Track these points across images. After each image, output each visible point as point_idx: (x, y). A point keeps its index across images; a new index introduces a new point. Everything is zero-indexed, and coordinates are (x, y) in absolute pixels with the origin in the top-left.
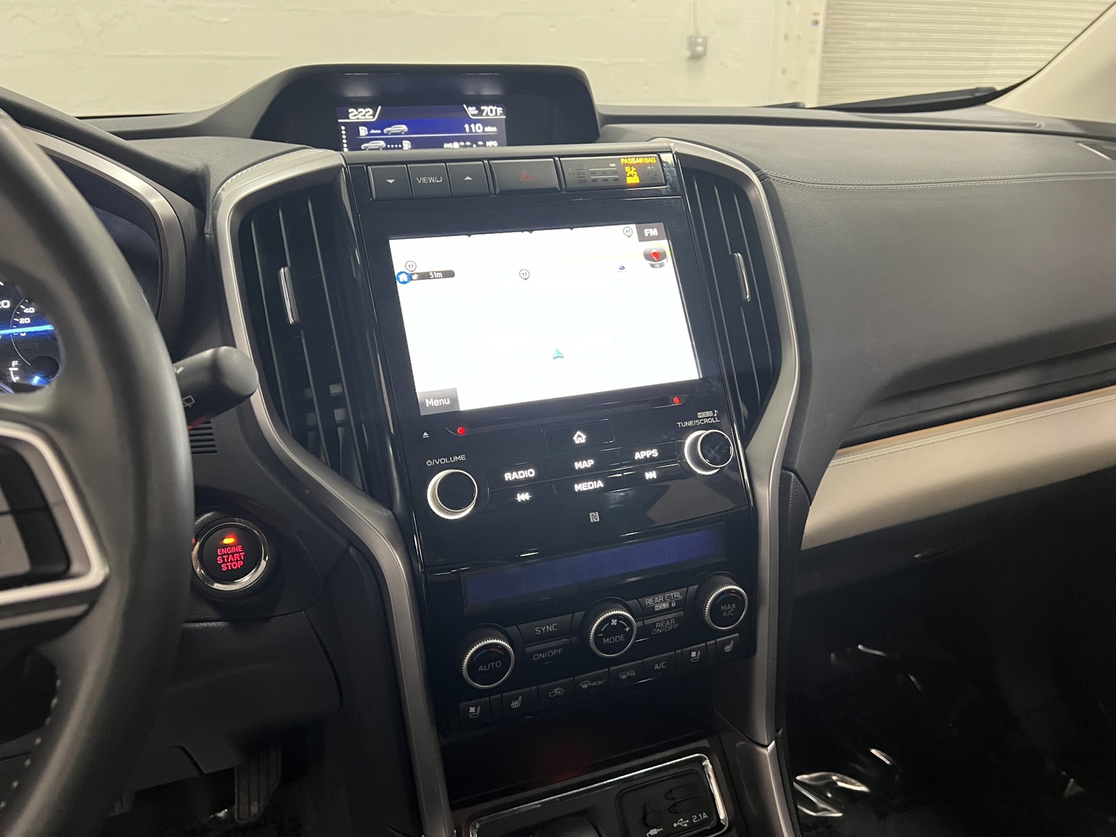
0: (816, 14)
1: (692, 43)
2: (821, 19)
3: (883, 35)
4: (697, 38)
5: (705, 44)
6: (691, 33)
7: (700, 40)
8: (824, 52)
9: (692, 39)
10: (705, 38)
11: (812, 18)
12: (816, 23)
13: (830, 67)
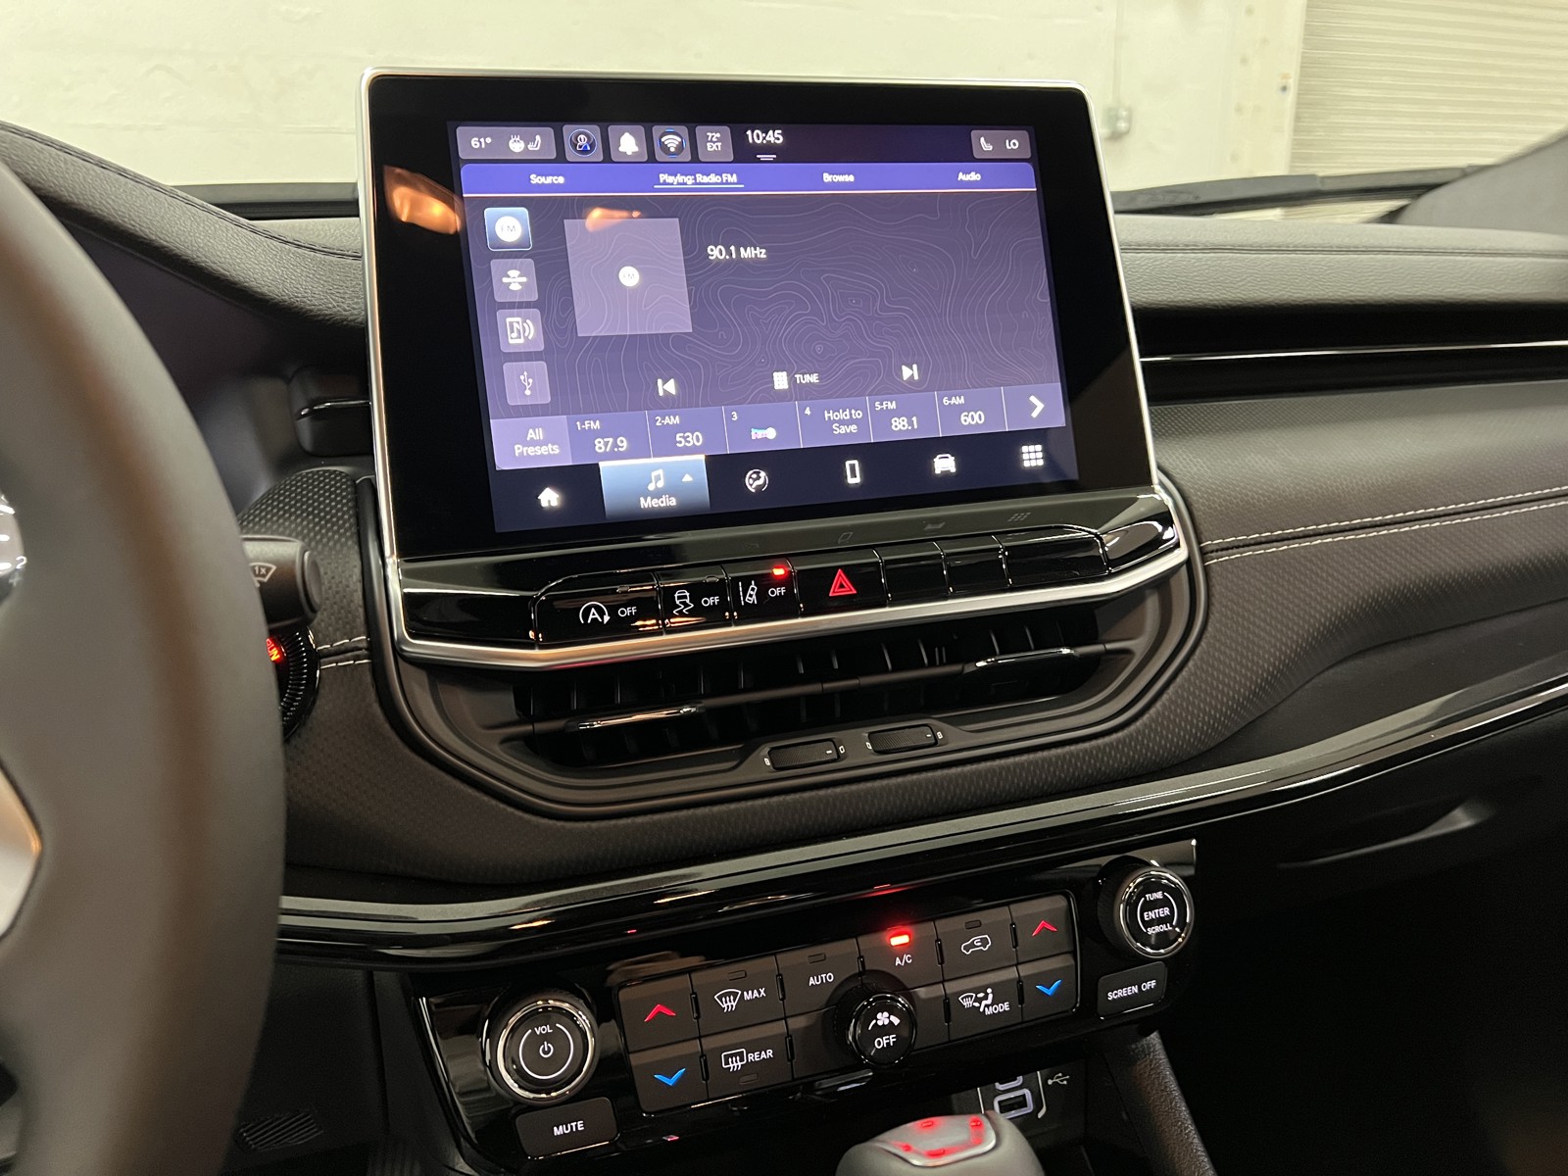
0: (1285, 76)
2: (1291, 81)
5: (1128, 119)
10: (1130, 110)
11: (1281, 81)
12: (1284, 89)
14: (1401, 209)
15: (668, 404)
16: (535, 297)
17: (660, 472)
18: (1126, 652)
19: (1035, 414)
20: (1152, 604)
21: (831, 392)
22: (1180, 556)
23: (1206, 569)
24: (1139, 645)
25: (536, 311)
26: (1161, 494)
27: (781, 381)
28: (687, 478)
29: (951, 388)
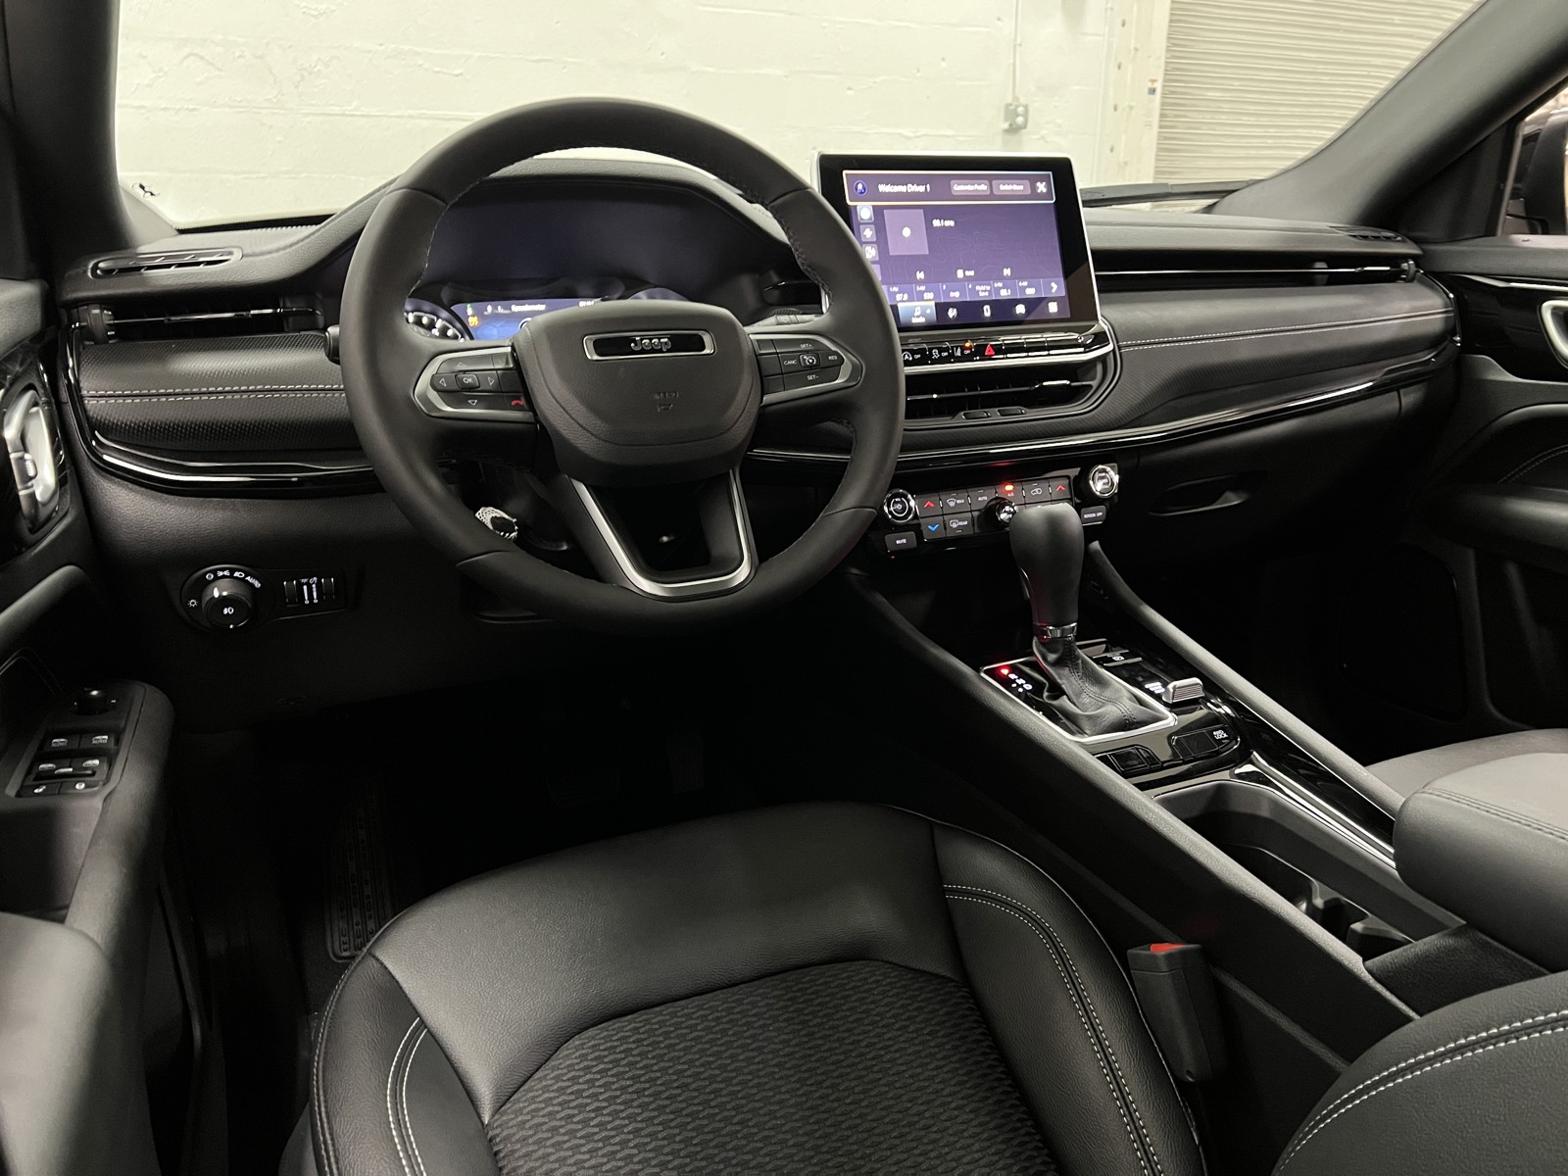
0: (1153, 81)
1: (1010, 113)
2: (1158, 86)
3: (1226, 107)
4: (1017, 106)
5: (1026, 115)
6: (1009, 100)
7: (1021, 110)
8: (1161, 127)
9: (1012, 107)
10: (1026, 107)
11: (1150, 85)
12: (1153, 91)
13: (1166, 146)
14: (1215, 204)
15: (921, 282)
16: (875, 240)
17: (919, 308)
18: (1090, 386)
19: (1054, 291)
20: (1099, 368)
21: (978, 279)
22: (1110, 348)
23: (1120, 354)
24: (1094, 383)
25: (875, 245)
26: (1102, 325)
27: (960, 274)
28: (928, 311)
29: (1023, 279)
